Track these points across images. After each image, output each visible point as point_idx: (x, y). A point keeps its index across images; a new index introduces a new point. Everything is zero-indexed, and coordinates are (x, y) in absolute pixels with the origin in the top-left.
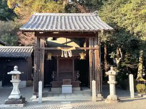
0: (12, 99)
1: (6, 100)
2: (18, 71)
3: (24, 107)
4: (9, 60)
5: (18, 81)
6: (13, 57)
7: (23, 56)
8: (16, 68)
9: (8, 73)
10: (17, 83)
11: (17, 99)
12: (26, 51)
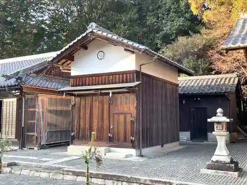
0: (217, 162)
1: (208, 163)
2: (224, 117)
3: (240, 178)
4: (199, 99)
5: (225, 133)
6: (206, 93)
7: (222, 92)
8: (220, 113)
9: (209, 120)
10: (224, 137)
11: (225, 163)
12: (227, 83)
